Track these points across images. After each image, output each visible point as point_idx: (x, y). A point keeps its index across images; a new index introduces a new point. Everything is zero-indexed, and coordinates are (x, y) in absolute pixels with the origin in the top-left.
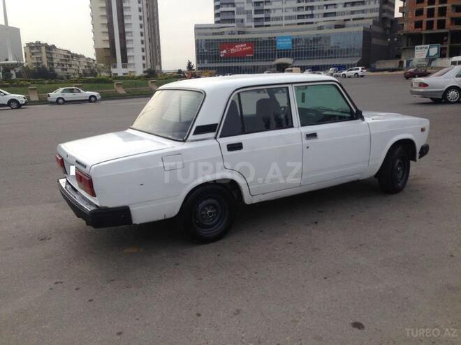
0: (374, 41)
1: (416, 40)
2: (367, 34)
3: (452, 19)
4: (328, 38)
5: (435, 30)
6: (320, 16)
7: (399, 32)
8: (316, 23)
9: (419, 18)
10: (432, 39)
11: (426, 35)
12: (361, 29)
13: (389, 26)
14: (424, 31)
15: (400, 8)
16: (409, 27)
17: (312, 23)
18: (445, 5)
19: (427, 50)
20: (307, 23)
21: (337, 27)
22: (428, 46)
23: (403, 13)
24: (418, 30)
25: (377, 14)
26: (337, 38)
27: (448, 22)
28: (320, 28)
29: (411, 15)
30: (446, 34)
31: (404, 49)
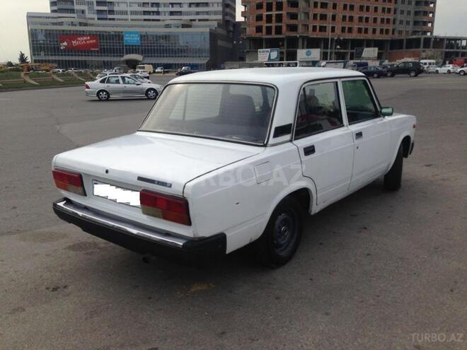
0: (220, 43)
1: (258, 44)
2: (213, 36)
3: (288, 26)
4: (176, 36)
5: (274, 36)
6: (167, 14)
7: (242, 36)
8: (163, 20)
9: (259, 23)
10: (272, 44)
11: (266, 39)
12: (208, 30)
13: (231, 29)
14: (264, 35)
15: (242, 12)
16: (251, 31)
17: (159, 20)
18: (281, 12)
19: (268, 54)
20: (153, 20)
21: (184, 26)
22: (269, 50)
23: (245, 18)
24: (258, 35)
25: (220, 17)
26: (185, 37)
27: (284, 28)
28: (167, 26)
29: (252, 18)
30: (282, 40)
31: (248, 52)
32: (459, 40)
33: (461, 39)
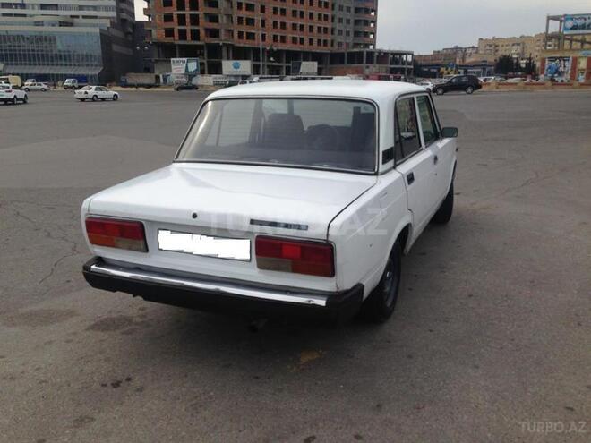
0: (115, 48)
1: (169, 52)
2: (106, 39)
3: (206, 30)
4: (50, 39)
5: (189, 41)
6: (36, 7)
7: (147, 40)
8: (31, 16)
9: (169, 25)
10: (188, 52)
11: (180, 45)
12: (97, 30)
13: (130, 30)
14: (177, 41)
15: (145, 9)
16: (158, 34)
17: (24, 15)
18: (197, 13)
19: (185, 65)
20: (16, 15)
21: (62, 24)
22: (186, 59)
23: (149, 16)
24: (169, 40)
25: (113, 14)
26: (65, 39)
27: (202, 33)
28: (38, 23)
29: (159, 19)
30: (201, 47)
31: (157, 61)
32: (404, 54)
33: (406, 54)
